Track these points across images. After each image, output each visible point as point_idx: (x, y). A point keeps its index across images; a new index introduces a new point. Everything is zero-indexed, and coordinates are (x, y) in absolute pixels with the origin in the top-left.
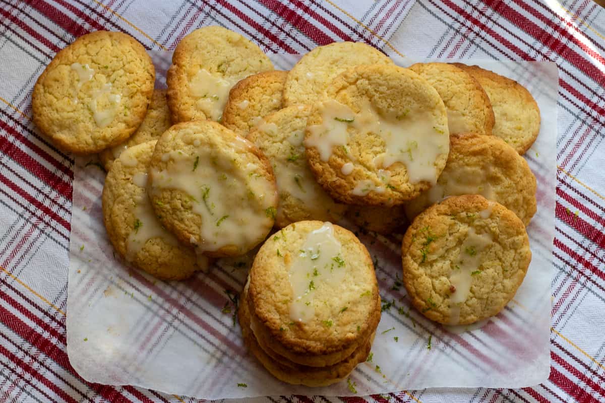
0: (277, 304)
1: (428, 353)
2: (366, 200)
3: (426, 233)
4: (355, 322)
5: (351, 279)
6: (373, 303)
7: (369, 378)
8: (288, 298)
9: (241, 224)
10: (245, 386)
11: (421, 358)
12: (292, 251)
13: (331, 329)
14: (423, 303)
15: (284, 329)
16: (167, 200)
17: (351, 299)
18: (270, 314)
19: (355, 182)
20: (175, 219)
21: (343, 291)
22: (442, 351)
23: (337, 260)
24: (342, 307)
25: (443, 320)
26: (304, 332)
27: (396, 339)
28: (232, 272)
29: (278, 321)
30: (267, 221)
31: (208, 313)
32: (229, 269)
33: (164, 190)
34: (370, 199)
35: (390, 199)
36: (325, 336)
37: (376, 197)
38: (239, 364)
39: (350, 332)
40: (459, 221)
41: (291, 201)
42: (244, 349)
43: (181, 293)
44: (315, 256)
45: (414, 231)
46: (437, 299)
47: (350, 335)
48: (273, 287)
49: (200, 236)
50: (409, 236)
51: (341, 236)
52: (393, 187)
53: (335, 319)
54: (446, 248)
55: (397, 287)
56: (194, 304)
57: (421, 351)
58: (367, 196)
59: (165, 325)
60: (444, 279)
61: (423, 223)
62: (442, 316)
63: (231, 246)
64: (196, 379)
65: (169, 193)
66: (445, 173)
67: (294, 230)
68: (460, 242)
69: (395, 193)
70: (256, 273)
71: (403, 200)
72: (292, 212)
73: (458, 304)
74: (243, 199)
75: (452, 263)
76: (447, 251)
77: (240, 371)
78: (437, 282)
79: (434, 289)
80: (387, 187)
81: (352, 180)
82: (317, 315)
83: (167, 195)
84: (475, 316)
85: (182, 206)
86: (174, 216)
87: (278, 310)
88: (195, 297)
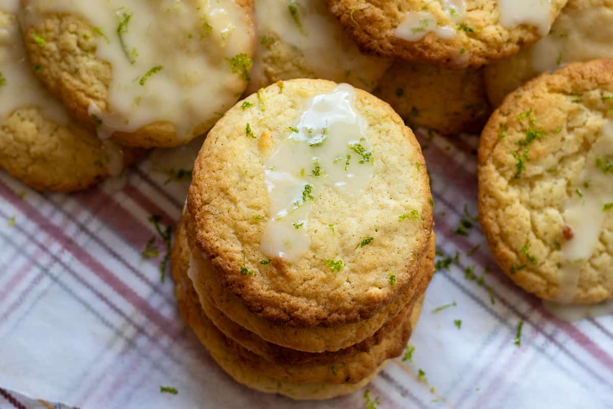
0: (238, 223)
1: (515, 353)
2: (420, 49)
3: (525, 123)
4: (386, 268)
5: (383, 186)
6: (421, 235)
7: (405, 393)
8: (261, 213)
9: (183, 82)
10: (174, 391)
11: (503, 360)
12: (275, 130)
13: (340, 277)
14: (512, 255)
15: (249, 270)
16: (51, 34)
17: (382, 223)
18: (224, 242)
19: (400, 15)
20: (64, 70)
21: (366, 208)
22: (541, 350)
23: (359, 150)
24: (364, 236)
25: (547, 291)
26: (288, 278)
27: (458, 323)
28: (166, 183)
29: (238, 257)
30: (233, 80)
31: (116, 256)
32: (160, 178)
33: (48, 15)
34: (426, 47)
35: (462, 52)
36: (327, 289)
37: (436, 45)
38: (167, 352)
39: (375, 285)
40: (586, 106)
41: (280, 50)
42: (177, 325)
43: (70, 217)
44: (318, 139)
45: (504, 119)
46: (538, 249)
47: (375, 291)
48: (233, 192)
49: (107, 104)
50: (493, 127)
51: (367, 108)
52: (471, 30)
53: (347, 259)
54: (560, 154)
55: (464, 229)
56: (93, 237)
57: (501, 348)
58: (421, 41)
59: (35, 271)
60: (553, 212)
61: (522, 106)
62: (545, 282)
63: (163, 123)
64: (86, 374)
65: (57, 21)
66: (565, 18)
67: (280, 93)
68: (586, 146)
69: (473, 41)
70: (204, 166)
71: (487, 58)
72: (280, 71)
73: (577, 262)
74: (190, 36)
75: (569, 184)
76: (562, 160)
77: (167, 363)
78: (540, 218)
79: (534, 229)
80: (460, 29)
81: (396, 10)
82: (314, 249)
83: (52, 24)
84: (605, 288)
85: (79, 45)
86: (63, 65)
87: (240, 235)
88: (94, 225)
